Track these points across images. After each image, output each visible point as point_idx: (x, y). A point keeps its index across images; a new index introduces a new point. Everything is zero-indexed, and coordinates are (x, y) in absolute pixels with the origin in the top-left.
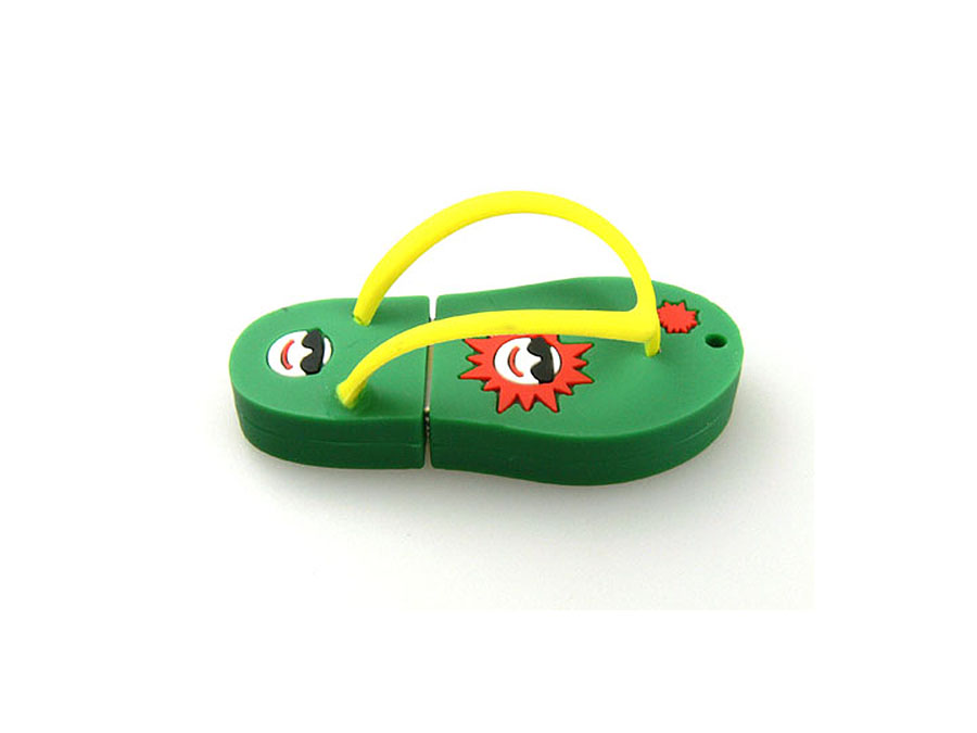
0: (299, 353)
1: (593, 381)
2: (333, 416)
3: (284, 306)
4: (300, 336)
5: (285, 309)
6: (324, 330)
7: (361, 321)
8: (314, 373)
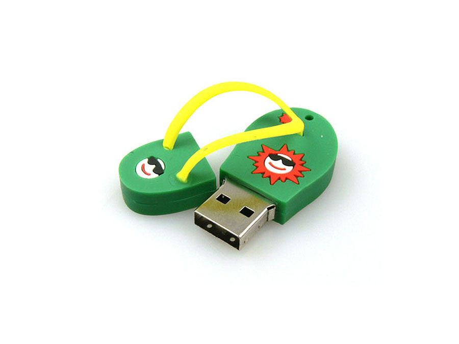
0: (150, 168)
2: (181, 188)
4: (145, 161)
6: (155, 156)
7: (168, 148)
8: (163, 173)
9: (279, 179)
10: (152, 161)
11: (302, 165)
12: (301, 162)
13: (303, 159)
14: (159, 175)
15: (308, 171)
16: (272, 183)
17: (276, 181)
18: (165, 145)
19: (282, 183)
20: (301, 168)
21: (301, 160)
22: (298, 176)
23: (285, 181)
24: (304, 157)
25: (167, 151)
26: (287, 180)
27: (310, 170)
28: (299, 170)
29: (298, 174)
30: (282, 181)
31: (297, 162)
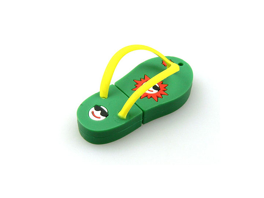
0: (98, 113)
1: (168, 85)
3: (81, 104)
4: (93, 109)
5: (81, 105)
6: (98, 105)
7: (105, 98)
8: (108, 116)
9: (147, 96)
10: (97, 108)
11: (164, 91)
12: (164, 89)
13: (166, 88)
14: (106, 117)
15: (167, 95)
16: (141, 98)
17: (144, 97)
18: (101, 95)
19: (148, 99)
20: (163, 93)
21: (165, 88)
22: (159, 97)
23: (150, 98)
24: (167, 87)
25: (104, 99)
26: (151, 98)
27: (168, 95)
28: (161, 93)
29: (160, 95)
30: (148, 98)
31: (162, 89)
